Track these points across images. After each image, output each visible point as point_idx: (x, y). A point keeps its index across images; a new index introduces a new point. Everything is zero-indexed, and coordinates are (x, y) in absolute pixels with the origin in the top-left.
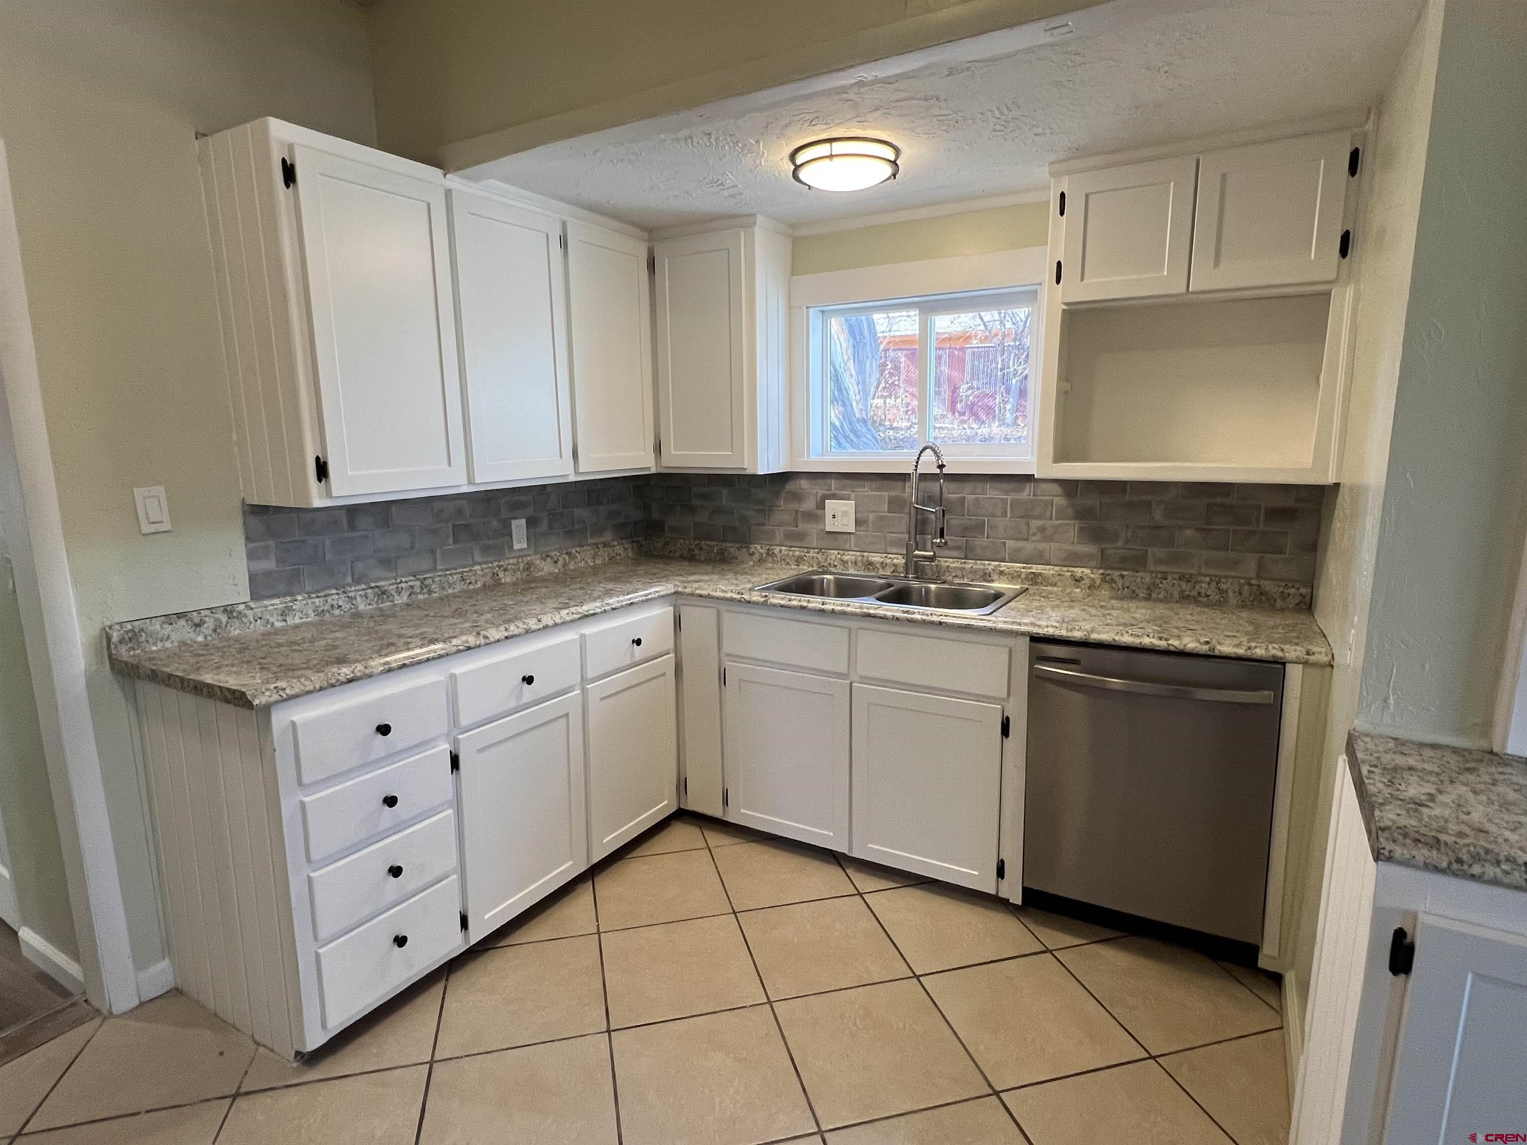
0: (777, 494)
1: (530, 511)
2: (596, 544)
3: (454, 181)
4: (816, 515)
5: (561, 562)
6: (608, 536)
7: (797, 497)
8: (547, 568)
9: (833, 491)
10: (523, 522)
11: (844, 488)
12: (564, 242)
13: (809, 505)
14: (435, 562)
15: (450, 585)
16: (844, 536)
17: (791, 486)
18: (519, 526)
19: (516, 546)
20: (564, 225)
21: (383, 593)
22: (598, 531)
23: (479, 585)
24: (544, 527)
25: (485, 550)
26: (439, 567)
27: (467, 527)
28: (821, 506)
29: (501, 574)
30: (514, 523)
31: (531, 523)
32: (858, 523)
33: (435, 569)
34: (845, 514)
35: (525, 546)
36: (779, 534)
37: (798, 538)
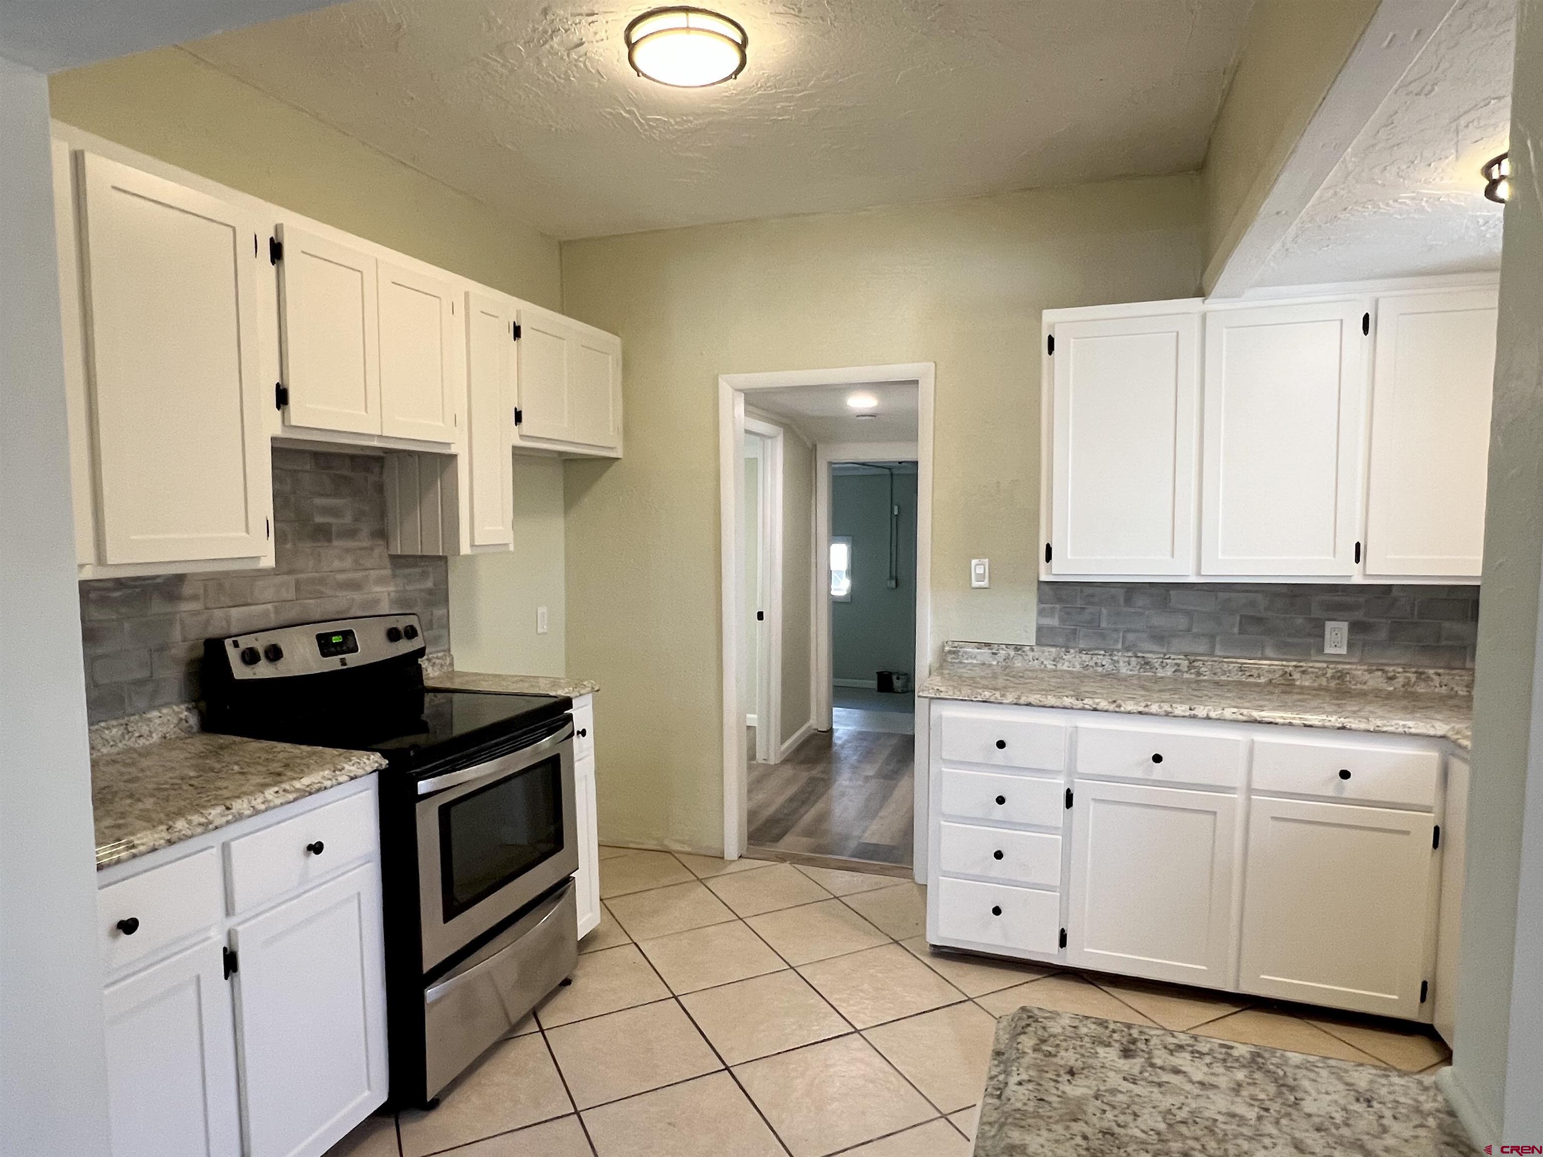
10: (1344, 626)
15: (1225, 672)
18: (1336, 631)
23: (1262, 679)
25: (1284, 646)
26: (1215, 653)
29: (1297, 675)
30: (1329, 625)
31: (1356, 627)
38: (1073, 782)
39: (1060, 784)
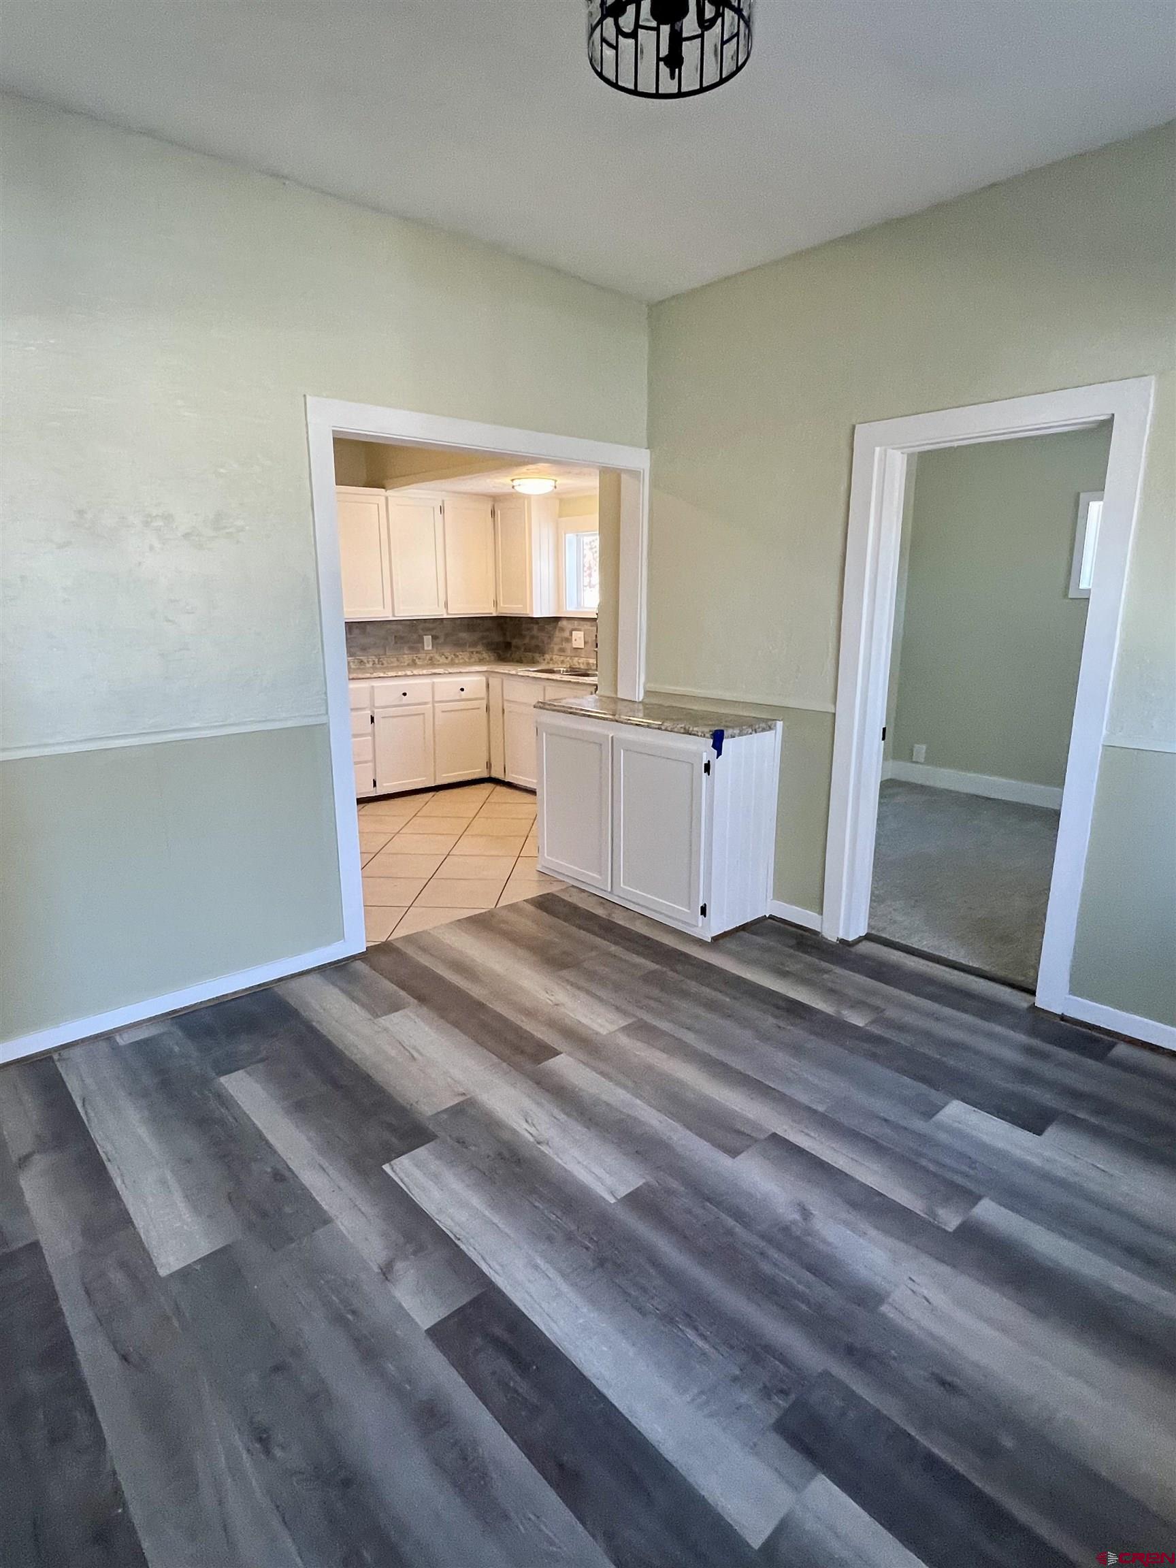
0: (555, 628)
1: (434, 633)
2: (472, 652)
3: (390, 493)
4: (568, 640)
5: (450, 658)
6: (480, 648)
7: (562, 630)
8: (442, 660)
9: (576, 627)
10: (430, 636)
11: (579, 625)
12: (442, 510)
13: (566, 634)
14: (385, 651)
15: (392, 662)
16: (579, 650)
17: (561, 624)
18: (428, 639)
19: (426, 648)
20: (443, 501)
21: (362, 661)
22: (474, 644)
23: (406, 664)
24: (441, 640)
25: (411, 648)
26: (387, 654)
27: (402, 638)
28: (571, 635)
29: (417, 660)
30: (425, 637)
31: (434, 638)
32: (585, 643)
33: (385, 654)
34: (580, 638)
35: (430, 648)
36: (556, 648)
37: (562, 650)
38: (373, 712)
39: (368, 713)
